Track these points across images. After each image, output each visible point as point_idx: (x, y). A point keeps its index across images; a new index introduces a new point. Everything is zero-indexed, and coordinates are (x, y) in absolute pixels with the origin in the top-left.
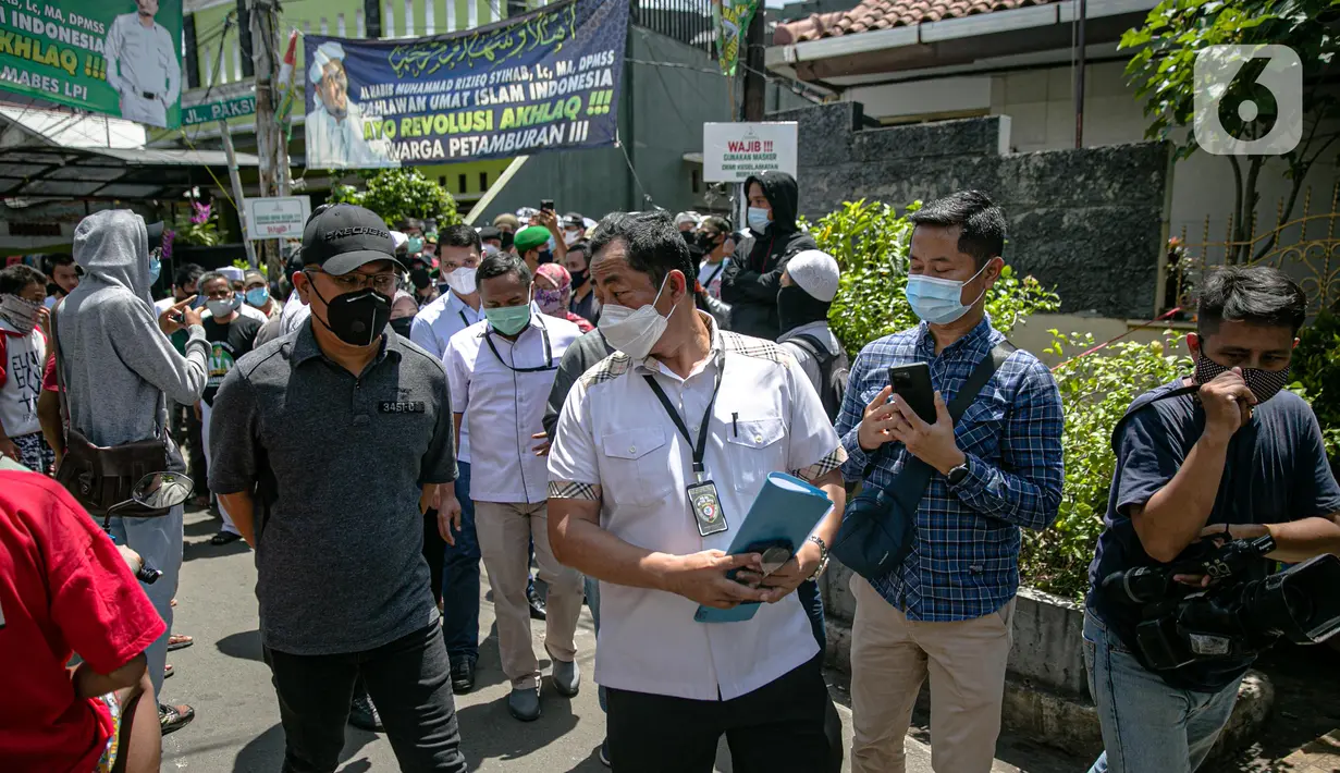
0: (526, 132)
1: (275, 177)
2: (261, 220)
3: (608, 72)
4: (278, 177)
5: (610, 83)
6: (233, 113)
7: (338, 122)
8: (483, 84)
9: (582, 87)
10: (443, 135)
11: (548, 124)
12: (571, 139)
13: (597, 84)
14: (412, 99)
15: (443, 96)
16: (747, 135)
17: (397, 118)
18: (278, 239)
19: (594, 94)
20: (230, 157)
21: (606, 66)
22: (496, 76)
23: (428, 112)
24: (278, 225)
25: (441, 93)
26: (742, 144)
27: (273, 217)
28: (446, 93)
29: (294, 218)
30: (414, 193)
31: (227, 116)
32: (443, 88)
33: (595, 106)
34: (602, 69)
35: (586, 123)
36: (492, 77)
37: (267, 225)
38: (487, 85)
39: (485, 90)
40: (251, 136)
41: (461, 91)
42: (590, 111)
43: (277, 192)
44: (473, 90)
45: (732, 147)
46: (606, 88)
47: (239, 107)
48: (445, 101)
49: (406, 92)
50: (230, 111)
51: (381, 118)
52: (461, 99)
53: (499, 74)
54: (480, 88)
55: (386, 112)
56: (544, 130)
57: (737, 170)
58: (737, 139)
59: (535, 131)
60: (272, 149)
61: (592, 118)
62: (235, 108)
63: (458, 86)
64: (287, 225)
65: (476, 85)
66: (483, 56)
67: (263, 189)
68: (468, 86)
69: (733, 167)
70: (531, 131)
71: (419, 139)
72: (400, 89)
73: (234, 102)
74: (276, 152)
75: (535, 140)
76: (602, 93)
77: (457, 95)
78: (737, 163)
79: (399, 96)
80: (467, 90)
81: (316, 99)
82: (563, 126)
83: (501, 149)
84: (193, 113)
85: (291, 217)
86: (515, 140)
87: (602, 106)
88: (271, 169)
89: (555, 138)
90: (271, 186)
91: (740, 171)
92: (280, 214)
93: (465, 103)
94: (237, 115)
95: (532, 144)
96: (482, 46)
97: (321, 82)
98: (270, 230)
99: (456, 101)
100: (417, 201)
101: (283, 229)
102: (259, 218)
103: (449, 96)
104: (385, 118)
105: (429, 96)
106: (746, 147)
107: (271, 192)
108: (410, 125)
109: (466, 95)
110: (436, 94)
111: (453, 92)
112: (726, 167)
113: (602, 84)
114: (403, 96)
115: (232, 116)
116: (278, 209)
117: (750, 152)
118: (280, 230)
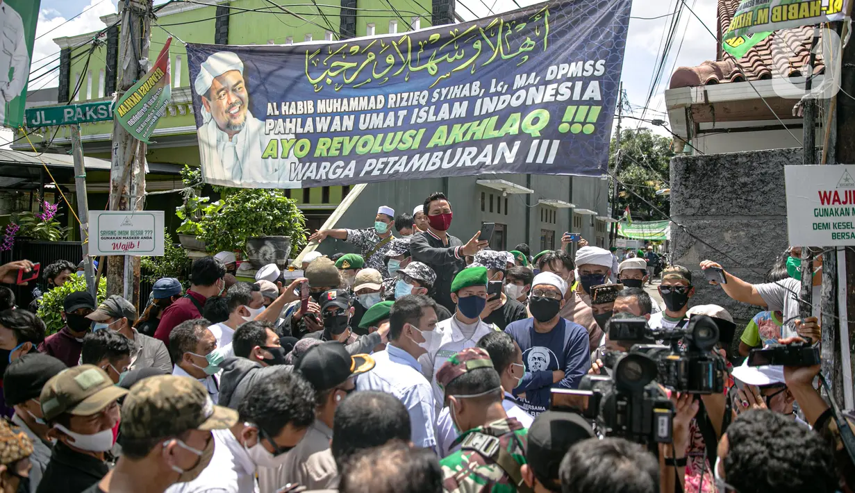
0: (460, 150)
1: (127, 189)
2: (107, 235)
3: (594, 85)
4: (132, 188)
5: (598, 97)
6: (88, 118)
7: (231, 138)
8: (423, 102)
9: (552, 99)
10: (360, 156)
11: (495, 142)
12: (530, 160)
13: (576, 97)
14: (337, 118)
15: (375, 115)
16: (843, 181)
17: (314, 137)
18: (123, 257)
19: (571, 110)
20: (78, 161)
21: (593, 77)
22: (440, 93)
23: (356, 131)
24: (124, 242)
25: (371, 111)
26: (836, 193)
27: (121, 233)
28: (377, 111)
29: (144, 235)
30: (276, 211)
31: (80, 121)
32: (372, 105)
33: (571, 123)
34: (586, 81)
35: (556, 143)
36: (436, 95)
37: (113, 241)
38: (429, 103)
39: (426, 108)
40: (108, 143)
41: (396, 110)
42: (564, 128)
43: (128, 205)
44: (410, 109)
45: (825, 198)
46: (591, 103)
47: (96, 112)
48: (377, 121)
49: (329, 110)
50: (85, 115)
51: (293, 136)
52: (397, 118)
53: (444, 91)
54: (420, 106)
55: (300, 130)
56: (489, 148)
57: (832, 230)
58: (830, 187)
59: (474, 150)
60: (128, 158)
61: (566, 138)
62: (90, 113)
63: (391, 103)
64: (135, 242)
65: (415, 103)
66: (426, 69)
67: (112, 201)
68: (404, 104)
69: (827, 226)
70: (468, 150)
71: (332, 160)
72: (321, 106)
73: (90, 106)
74: (132, 161)
75: (473, 160)
76: (583, 109)
77: (392, 114)
78: (831, 220)
79: (321, 115)
80: (403, 108)
81: (205, 113)
82: (517, 144)
83: (422, 169)
84: (41, 116)
85: (141, 233)
86: (442, 160)
87: (583, 124)
88: (124, 179)
89: (503, 157)
90: (122, 198)
91: (836, 231)
92: (129, 229)
93: (400, 123)
94: (92, 119)
95: (468, 163)
96: (425, 59)
97: (208, 94)
98: (115, 246)
99: (390, 121)
100: (276, 218)
101: (132, 246)
102: (104, 233)
103: (381, 115)
104: (298, 137)
105: (357, 114)
106: (842, 198)
107: (122, 205)
108: (327, 146)
109: (402, 113)
110: (365, 112)
111: (386, 110)
112: (817, 226)
113: (586, 97)
114: (326, 114)
115: (86, 121)
116: (127, 223)
117: (848, 205)
118: (126, 248)
